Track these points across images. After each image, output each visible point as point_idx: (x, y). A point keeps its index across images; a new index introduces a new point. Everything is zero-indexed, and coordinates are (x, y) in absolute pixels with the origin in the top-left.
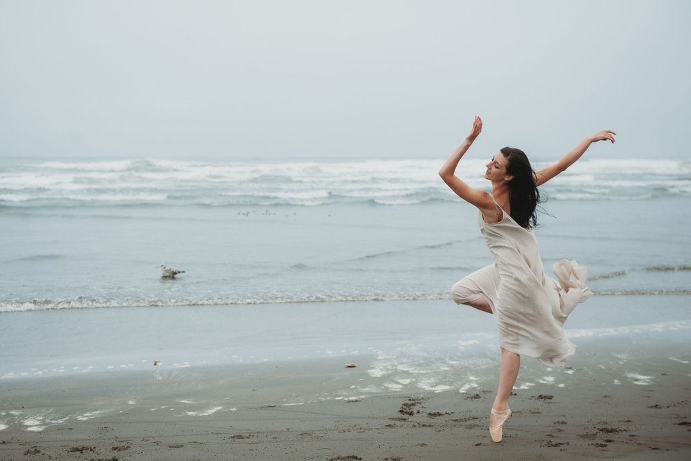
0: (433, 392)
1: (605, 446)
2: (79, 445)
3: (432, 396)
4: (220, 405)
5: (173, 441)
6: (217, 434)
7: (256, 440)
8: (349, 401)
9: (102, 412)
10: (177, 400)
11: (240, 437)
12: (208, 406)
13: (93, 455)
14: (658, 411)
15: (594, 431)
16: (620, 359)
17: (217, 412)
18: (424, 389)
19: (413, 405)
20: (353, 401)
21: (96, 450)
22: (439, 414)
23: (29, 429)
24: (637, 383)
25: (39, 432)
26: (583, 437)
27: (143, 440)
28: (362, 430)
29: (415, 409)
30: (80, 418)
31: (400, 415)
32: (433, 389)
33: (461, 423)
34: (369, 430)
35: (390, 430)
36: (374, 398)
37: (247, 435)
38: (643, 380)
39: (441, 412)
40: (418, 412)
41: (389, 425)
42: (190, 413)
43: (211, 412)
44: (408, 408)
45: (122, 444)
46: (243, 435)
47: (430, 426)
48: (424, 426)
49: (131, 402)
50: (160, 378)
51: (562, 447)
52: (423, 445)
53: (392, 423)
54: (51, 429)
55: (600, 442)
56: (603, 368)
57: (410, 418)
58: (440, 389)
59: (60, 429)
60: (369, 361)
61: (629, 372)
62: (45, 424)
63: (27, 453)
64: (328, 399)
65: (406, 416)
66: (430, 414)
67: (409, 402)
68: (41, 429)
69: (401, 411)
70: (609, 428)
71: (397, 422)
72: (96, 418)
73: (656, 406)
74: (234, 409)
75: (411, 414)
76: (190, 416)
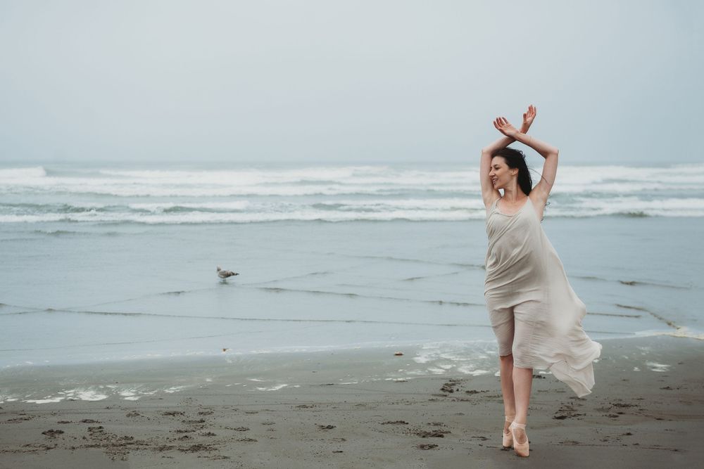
0: (471, 375)
1: (617, 416)
2: (171, 410)
3: (470, 378)
4: (284, 383)
5: (249, 409)
6: (285, 404)
7: (318, 409)
8: (397, 382)
9: (185, 387)
10: (248, 379)
11: (304, 406)
12: (275, 384)
13: (184, 418)
14: (668, 391)
15: (609, 406)
16: (643, 351)
17: (284, 388)
18: (463, 373)
19: (454, 385)
20: (401, 381)
21: (186, 414)
22: (475, 392)
23: (126, 399)
24: (654, 370)
25: (135, 401)
26: (599, 410)
27: (224, 407)
28: (408, 403)
29: (455, 388)
30: (167, 391)
31: (442, 392)
32: (472, 373)
33: (494, 399)
34: (415, 403)
35: (432, 403)
36: (418, 379)
37: (311, 405)
38: (660, 367)
39: (477, 391)
40: (458, 390)
41: (432, 400)
42: (261, 389)
43: (277, 388)
44: (449, 387)
45: (207, 410)
46: (307, 405)
47: (467, 400)
48: (462, 400)
49: (208, 380)
50: (230, 362)
51: (579, 417)
52: (460, 414)
53: (434, 398)
54: (144, 399)
55: (612, 414)
56: (627, 358)
57: (451, 395)
58: (477, 373)
59: (152, 398)
60: (415, 351)
61: (650, 361)
62: (139, 395)
63: (129, 415)
64: (379, 379)
65: (447, 393)
66: (468, 392)
67: (450, 383)
68: (136, 399)
69: (443, 389)
70: (623, 403)
71: (438, 398)
72: (181, 392)
73: (668, 388)
74: (298, 386)
75: (451, 391)
76: (260, 391)
